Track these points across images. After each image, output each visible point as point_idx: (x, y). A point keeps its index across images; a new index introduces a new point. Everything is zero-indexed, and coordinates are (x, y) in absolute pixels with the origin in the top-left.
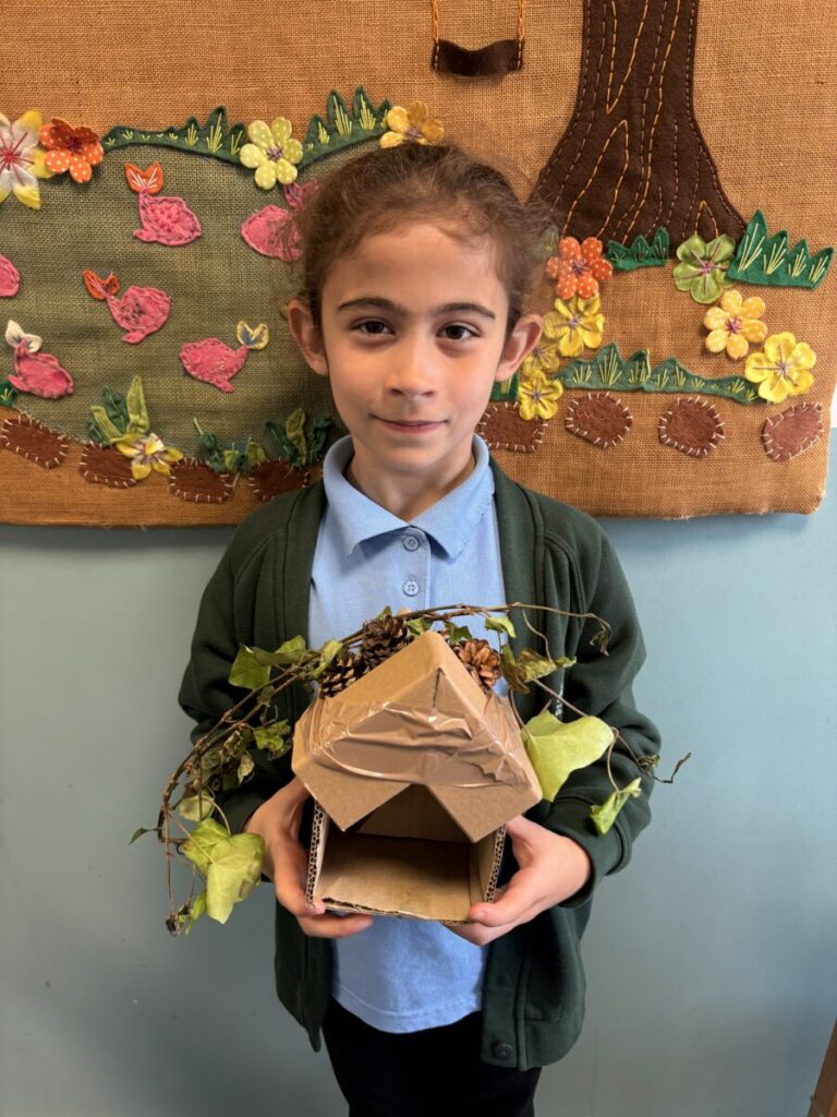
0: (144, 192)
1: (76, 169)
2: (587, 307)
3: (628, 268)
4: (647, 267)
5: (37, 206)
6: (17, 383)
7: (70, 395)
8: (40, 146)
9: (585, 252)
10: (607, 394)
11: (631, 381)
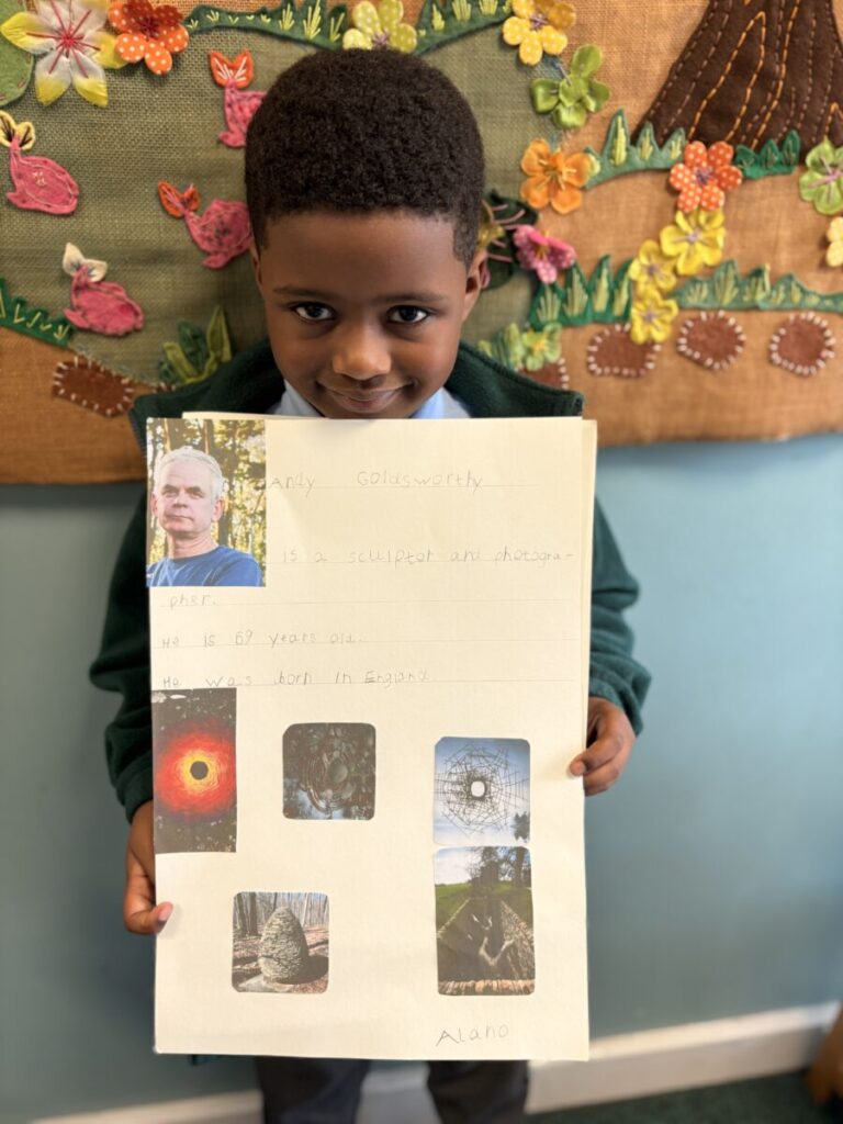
0: (231, 86)
1: (154, 57)
2: (709, 220)
3: (755, 176)
4: (774, 174)
5: (104, 103)
6: (76, 319)
7: (137, 331)
8: (108, 27)
9: (712, 158)
10: (722, 314)
11: (746, 299)
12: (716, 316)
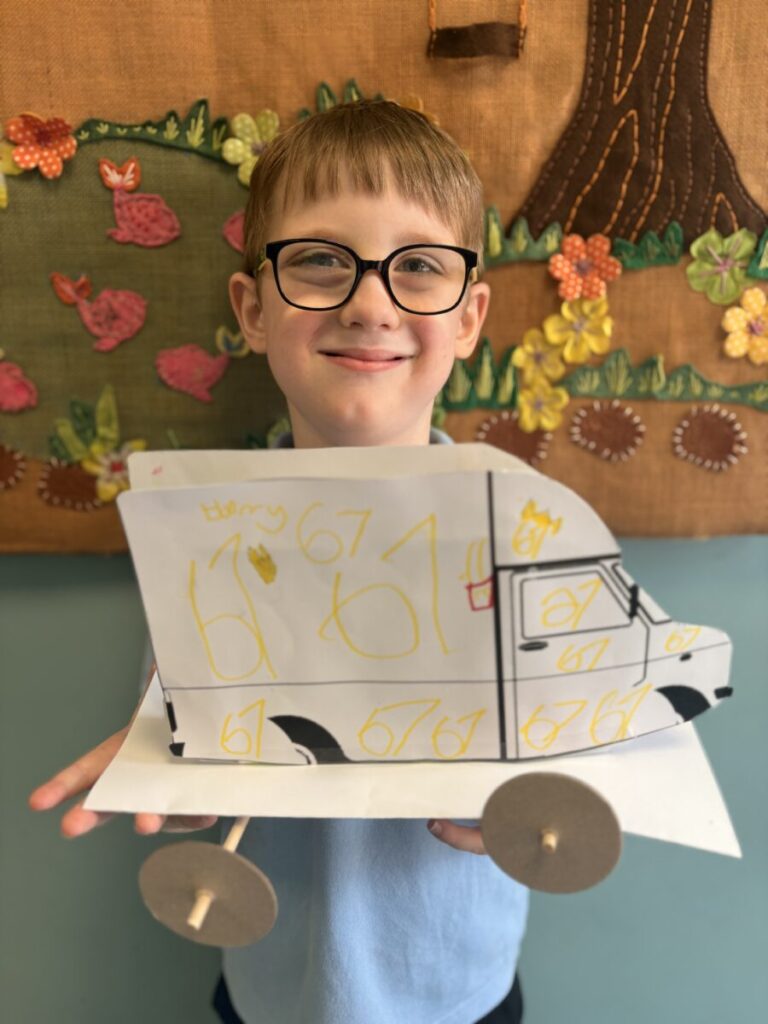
0: (120, 190)
1: (46, 164)
2: (594, 309)
3: (636, 266)
4: (658, 266)
5: (4, 206)
7: (32, 408)
8: (8, 140)
9: (590, 250)
10: (616, 403)
11: (643, 388)
12: (611, 404)
